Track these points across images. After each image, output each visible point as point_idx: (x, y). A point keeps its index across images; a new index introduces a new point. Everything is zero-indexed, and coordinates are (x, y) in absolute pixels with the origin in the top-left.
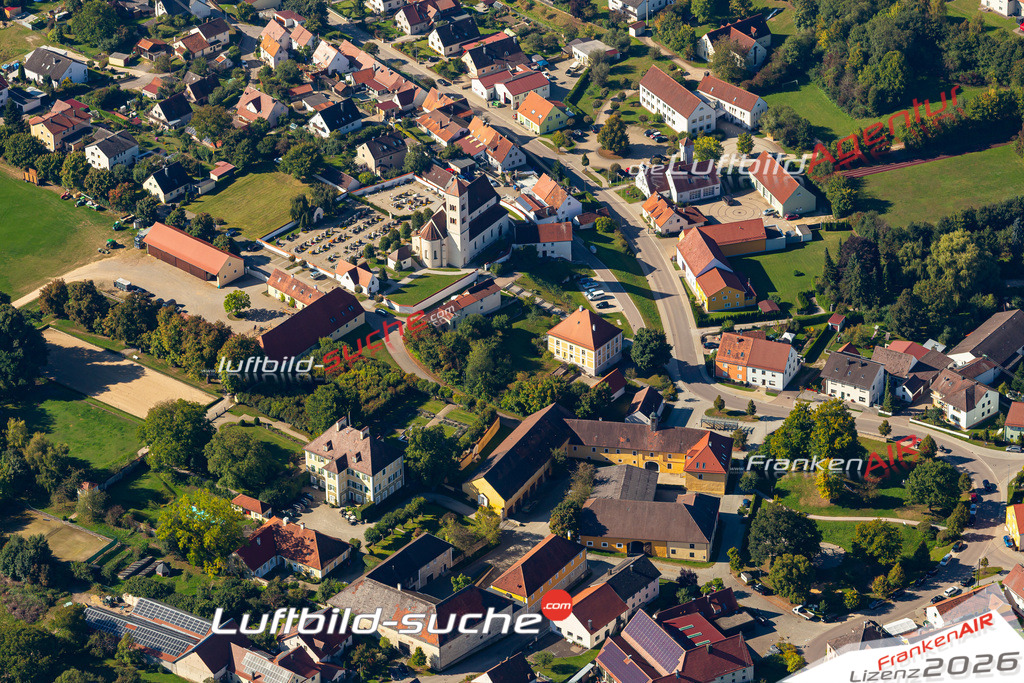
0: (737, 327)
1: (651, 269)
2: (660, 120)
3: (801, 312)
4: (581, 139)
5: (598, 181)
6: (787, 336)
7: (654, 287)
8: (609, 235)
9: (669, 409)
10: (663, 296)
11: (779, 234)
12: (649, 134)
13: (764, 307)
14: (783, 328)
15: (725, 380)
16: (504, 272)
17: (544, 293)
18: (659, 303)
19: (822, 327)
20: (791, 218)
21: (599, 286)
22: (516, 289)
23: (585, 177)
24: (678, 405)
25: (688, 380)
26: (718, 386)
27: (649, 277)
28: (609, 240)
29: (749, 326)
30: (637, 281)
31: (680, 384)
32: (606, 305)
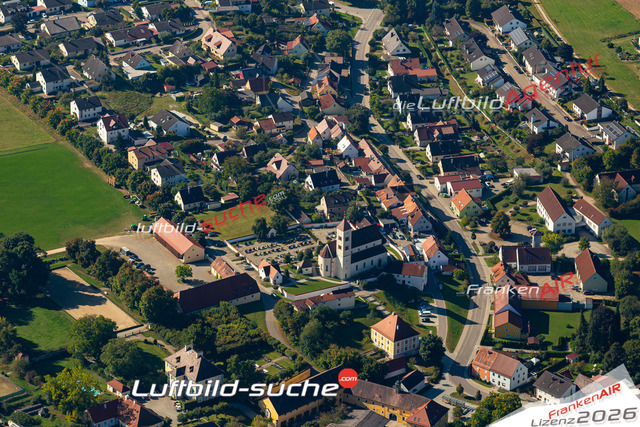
0: (505, 349)
1: (476, 306)
2: (543, 222)
3: (554, 348)
4: (484, 224)
5: (478, 251)
6: (534, 360)
7: (469, 317)
8: (460, 282)
9: (428, 387)
10: (472, 323)
11: (569, 300)
12: (529, 228)
13: (531, 340)
14: (534, 356)
15: (476, 377)
16: (368, 287)
17: (389, 305)
18: (467, 327)
19: (560, 360)
20: (586, 294)
21: (432, 309)
22: (371, 299)
23: (471, 247)
24: (436, 387)
25: (452, 373)
26: (470, 381)
27: (470, 312)
28: (457, 284)
29: (514, 350)
30: (461, 312)
31: (447, 375)
32: (428, 321)
